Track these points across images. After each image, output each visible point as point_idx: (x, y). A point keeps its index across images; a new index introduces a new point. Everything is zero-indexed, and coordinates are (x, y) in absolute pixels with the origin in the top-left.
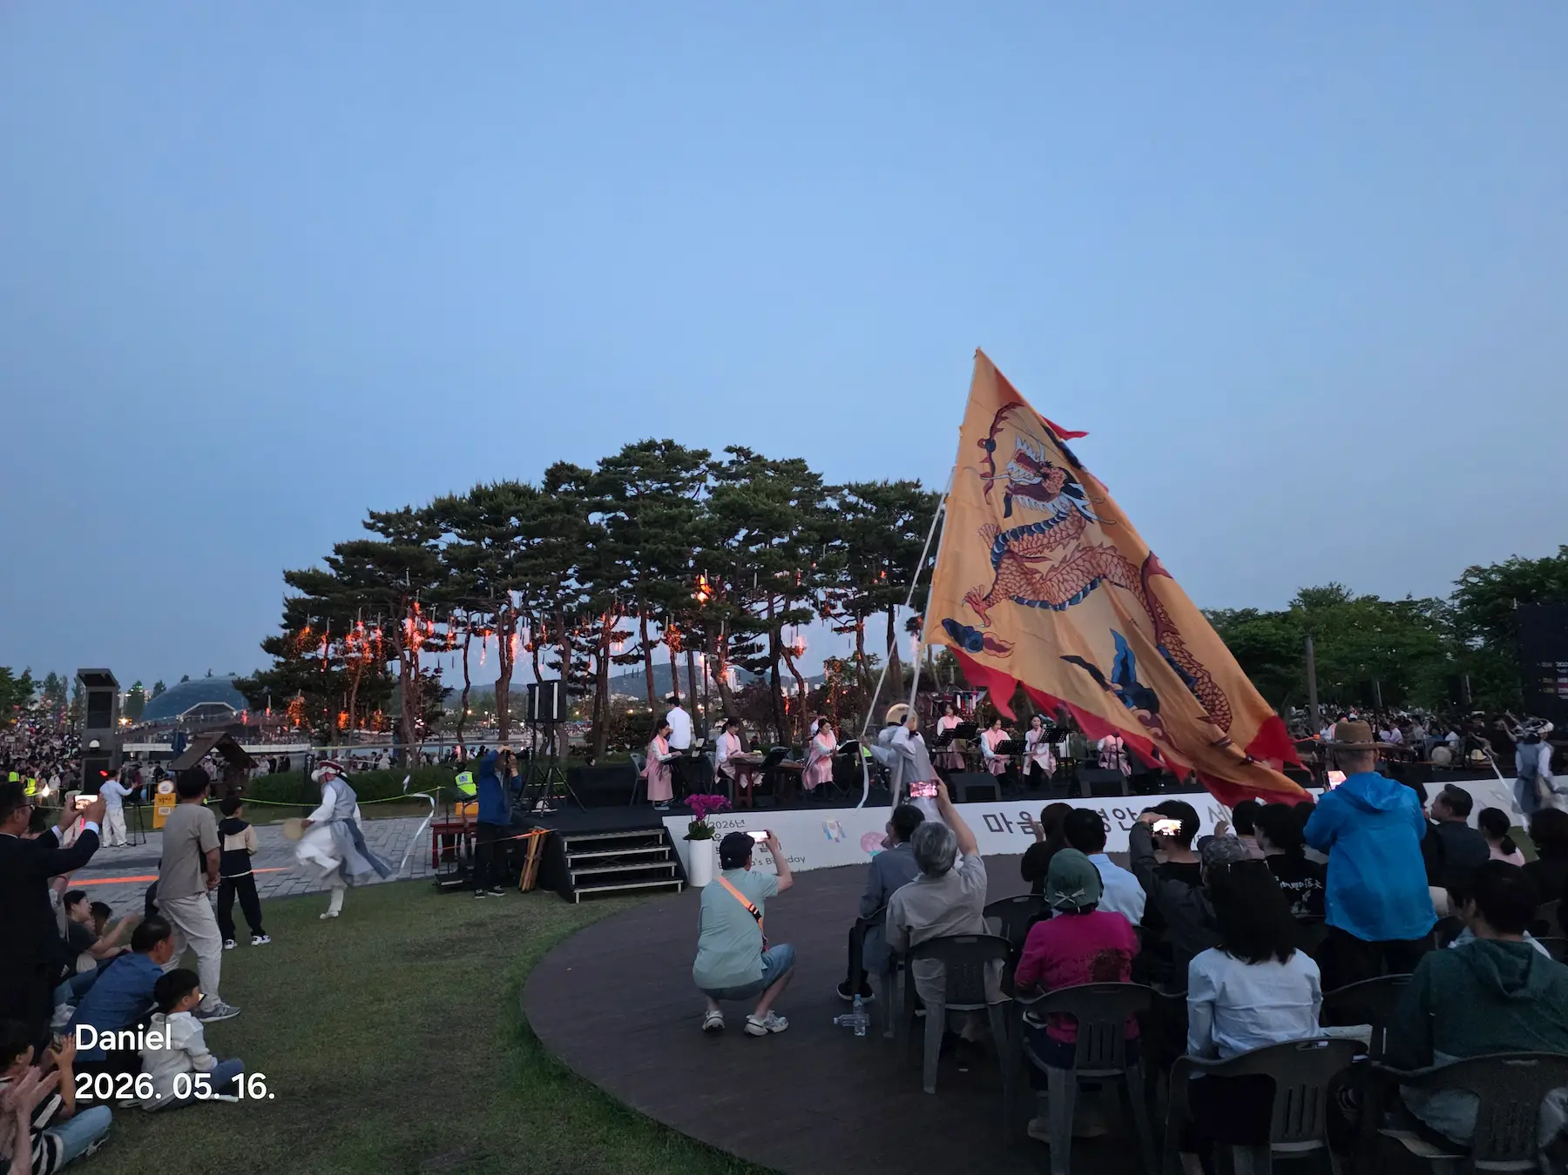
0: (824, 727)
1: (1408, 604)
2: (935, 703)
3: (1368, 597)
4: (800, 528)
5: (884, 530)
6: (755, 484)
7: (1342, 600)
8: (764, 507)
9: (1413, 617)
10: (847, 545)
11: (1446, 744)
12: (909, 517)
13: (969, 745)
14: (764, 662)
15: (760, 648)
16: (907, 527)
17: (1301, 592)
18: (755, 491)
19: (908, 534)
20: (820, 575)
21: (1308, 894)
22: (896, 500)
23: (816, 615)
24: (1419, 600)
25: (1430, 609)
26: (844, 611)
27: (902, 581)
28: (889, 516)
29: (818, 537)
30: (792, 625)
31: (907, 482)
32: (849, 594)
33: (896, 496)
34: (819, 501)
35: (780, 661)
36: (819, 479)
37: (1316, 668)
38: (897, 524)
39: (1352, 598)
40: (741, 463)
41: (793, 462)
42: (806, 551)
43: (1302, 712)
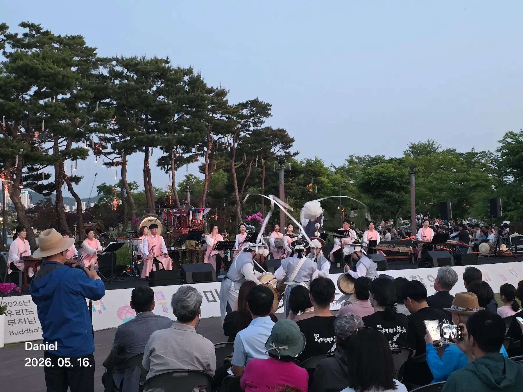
0: (89, 234)
1: (473, 155)
2: (175, 216)
3: (450, 149)
4: (79, 88)
5: (142, 93)
6: (44, 53)
7: (434, 151)
8: (50, 70)
9: (475, 162)
10: (115, 102)
11: (487, 241)
12: (161, 84)
13: (197, 245)
14: (51, 187)
15: (47, 177)
16: (159, 91)
17: (410, 145)
18: (44, 58)
19: (160, 97)
20: (93, 123)
21: (398, 336)
22: (152, 71)
23: (91, 152)
24: (478, 152)
25: (484, 158)
26: (112, 151)
27: (156, 130)
28: (146, 83)
29: (92, 95)
30: (72, 160)
31: (159, 58)
32: (117, 138)
33: (151, 69)
34: (94, 69)
35: (63, 186)
36: (94, 52)
37: (416, 194)
38: (152, 89)
39: (440, 150)
40: (33, 36)
41: (73, 38)
42: (84, 106)
43: (407, 221)
